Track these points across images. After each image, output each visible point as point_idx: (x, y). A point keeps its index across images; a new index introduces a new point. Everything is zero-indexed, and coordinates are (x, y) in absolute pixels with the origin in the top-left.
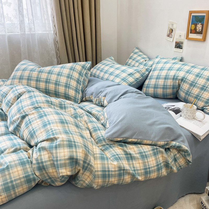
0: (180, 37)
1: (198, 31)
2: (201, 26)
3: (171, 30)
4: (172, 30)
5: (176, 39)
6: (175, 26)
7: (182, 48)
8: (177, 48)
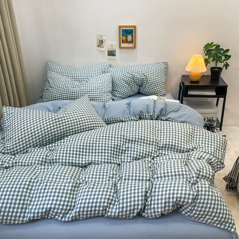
0: (112, 46)
1: (129, 41)
2: (131, 37)
3: (101, 41)
4: (102, 41)
5: (108, 48)
6: (104, 38)
8: (110, 55)
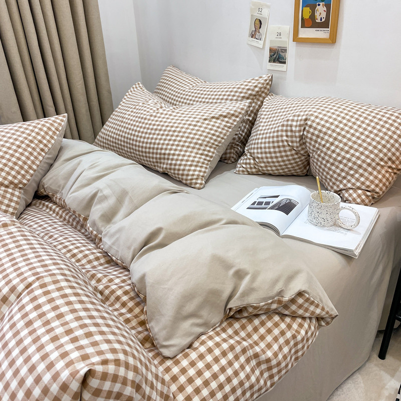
0: (279, 37)
1: (318, 21)
2: (325, 9)
3: (258, 22)
4: (260, 21)
5: (271, 41)
6: (265, 13)
7: (284, 63)
8: (274, 61)
